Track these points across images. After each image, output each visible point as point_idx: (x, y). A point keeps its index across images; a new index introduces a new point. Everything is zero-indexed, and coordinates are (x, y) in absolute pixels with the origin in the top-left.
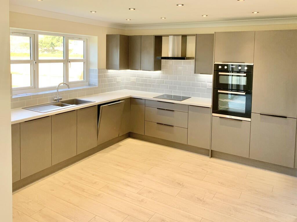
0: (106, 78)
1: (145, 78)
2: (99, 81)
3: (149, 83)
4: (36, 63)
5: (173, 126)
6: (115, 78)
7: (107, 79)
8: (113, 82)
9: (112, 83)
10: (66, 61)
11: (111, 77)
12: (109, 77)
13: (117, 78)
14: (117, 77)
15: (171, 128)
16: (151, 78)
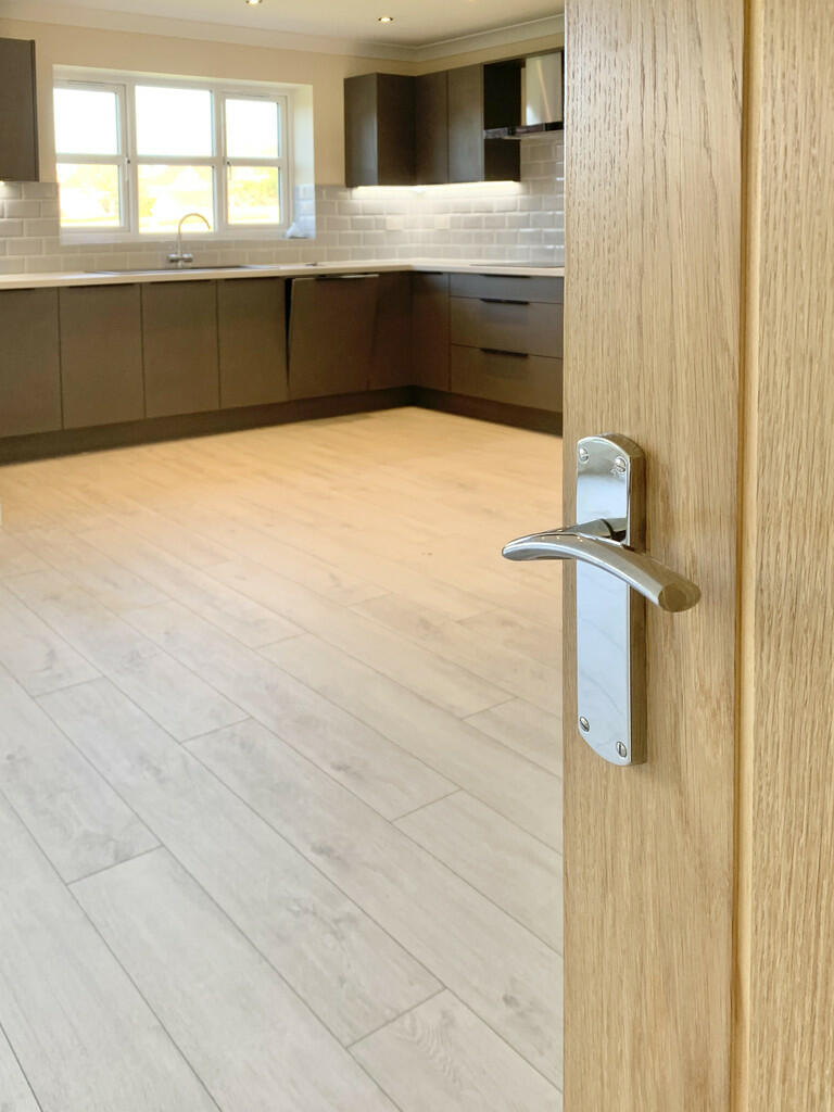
0: (346, 214)
1: (476, 212)
2: (319, 222)
3: (487, 227)
4: (129, 162)
5: (525, 356)
6: (378, 217)
7: (348, 218)
8: (370, 229)
9: (368, 232)
10: (220, 163)
11: (364, 214)
12: (358, 214)
13: (389, 217)
14: (390, 214)
15: (518, 361)
16: (491, 212)
